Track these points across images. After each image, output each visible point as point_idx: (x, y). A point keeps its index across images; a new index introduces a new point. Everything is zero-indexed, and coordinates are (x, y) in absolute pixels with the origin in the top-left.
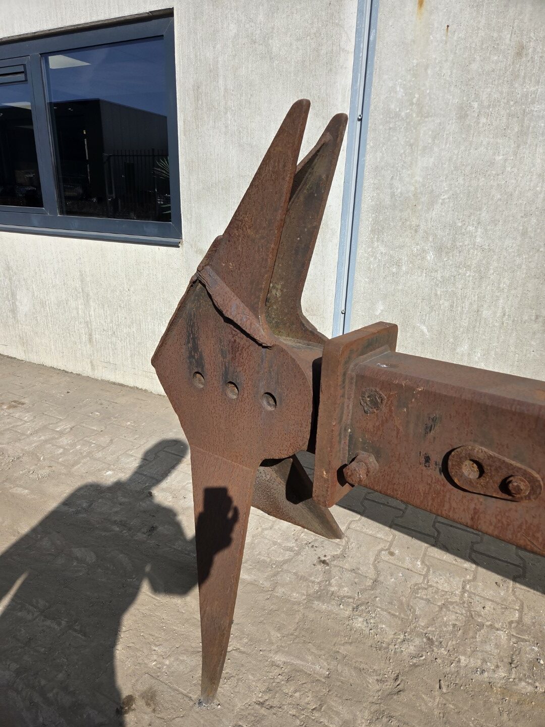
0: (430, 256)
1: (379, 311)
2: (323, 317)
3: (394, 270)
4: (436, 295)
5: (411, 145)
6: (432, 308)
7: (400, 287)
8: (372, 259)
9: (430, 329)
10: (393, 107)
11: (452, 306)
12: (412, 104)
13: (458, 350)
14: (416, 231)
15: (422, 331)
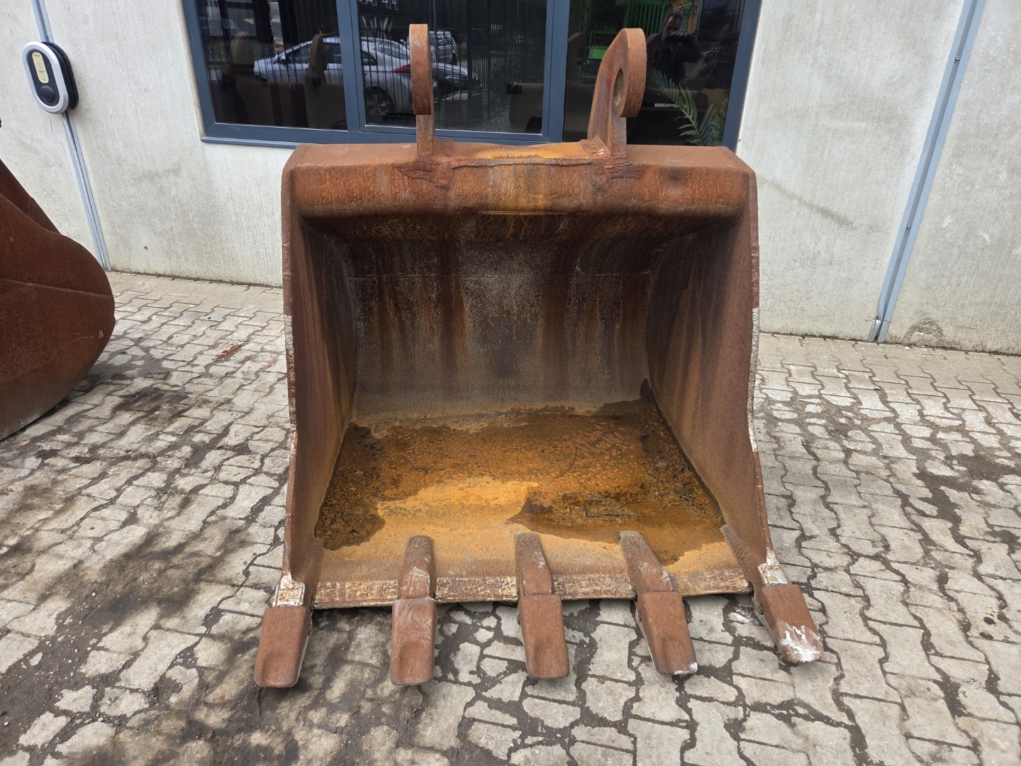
0: (1003, 176)
1: (946, 224)
2: (888, 233)
3: (968, 188)
4: (1002, 208)
5: (1002, 85)
6: (996, 219)
7: (970, 203)
8: (948, 180)
9: (992, 237)
10: (991, 53)
11: (1015, 217)
12: (1009, 52)
13: (1013, 253)
14: (994, 155)
15: (984, 239)
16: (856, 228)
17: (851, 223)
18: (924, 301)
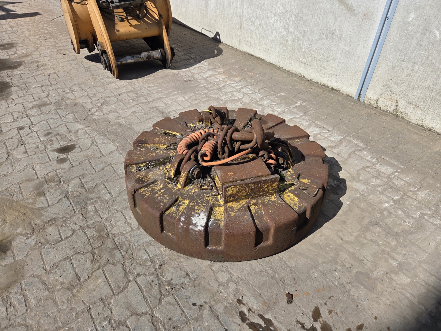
16: (356, 15)
17: (354, 10)
18: (390, 77)
